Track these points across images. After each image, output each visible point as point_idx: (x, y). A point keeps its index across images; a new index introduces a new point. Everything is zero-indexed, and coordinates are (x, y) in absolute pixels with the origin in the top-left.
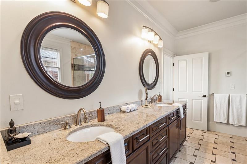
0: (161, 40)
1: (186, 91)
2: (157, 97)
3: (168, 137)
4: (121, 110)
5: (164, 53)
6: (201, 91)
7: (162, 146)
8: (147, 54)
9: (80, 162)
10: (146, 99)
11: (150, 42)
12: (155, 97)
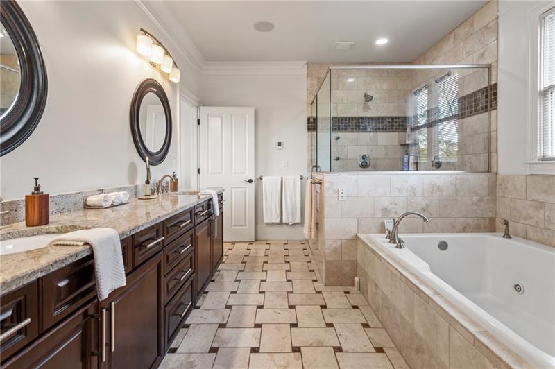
0: (177, 67)
1: (222, 173)
2: (167, 183)
3: (194, 250)
4: (88, 203)
5: (181, 96)
6: (245, 173)
7: (184, 266)
8: (149, 89)
9: (31, 273)
10: (147, 182)
11: (154, 65)
12: (164, 182)
